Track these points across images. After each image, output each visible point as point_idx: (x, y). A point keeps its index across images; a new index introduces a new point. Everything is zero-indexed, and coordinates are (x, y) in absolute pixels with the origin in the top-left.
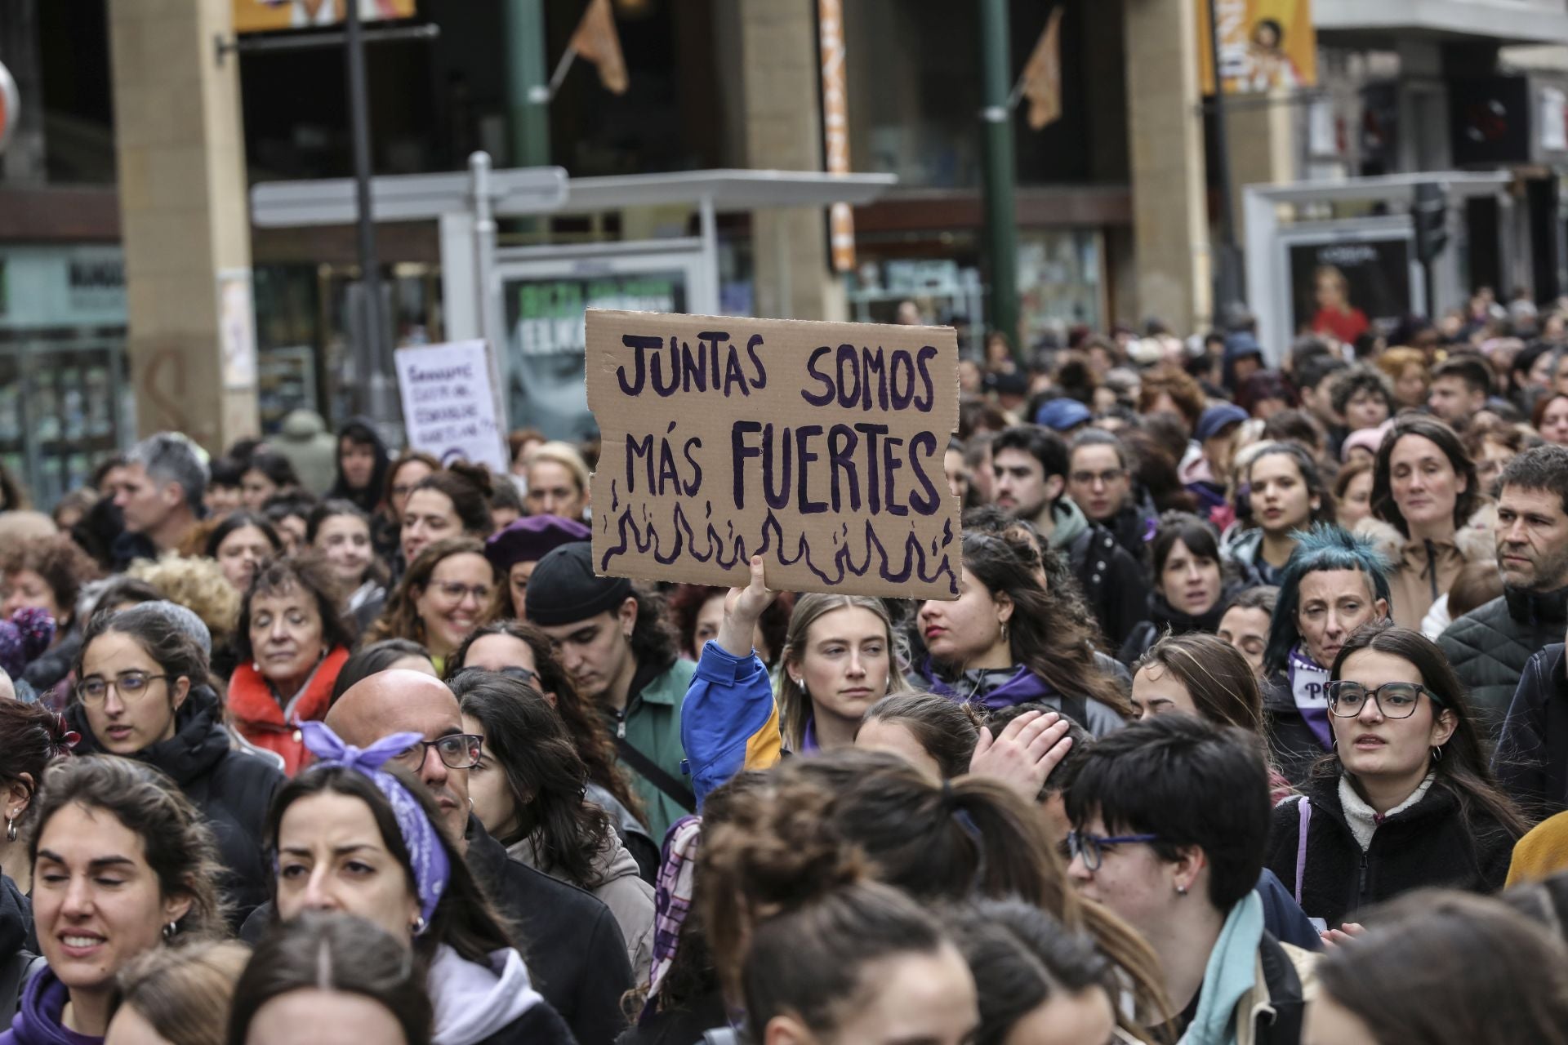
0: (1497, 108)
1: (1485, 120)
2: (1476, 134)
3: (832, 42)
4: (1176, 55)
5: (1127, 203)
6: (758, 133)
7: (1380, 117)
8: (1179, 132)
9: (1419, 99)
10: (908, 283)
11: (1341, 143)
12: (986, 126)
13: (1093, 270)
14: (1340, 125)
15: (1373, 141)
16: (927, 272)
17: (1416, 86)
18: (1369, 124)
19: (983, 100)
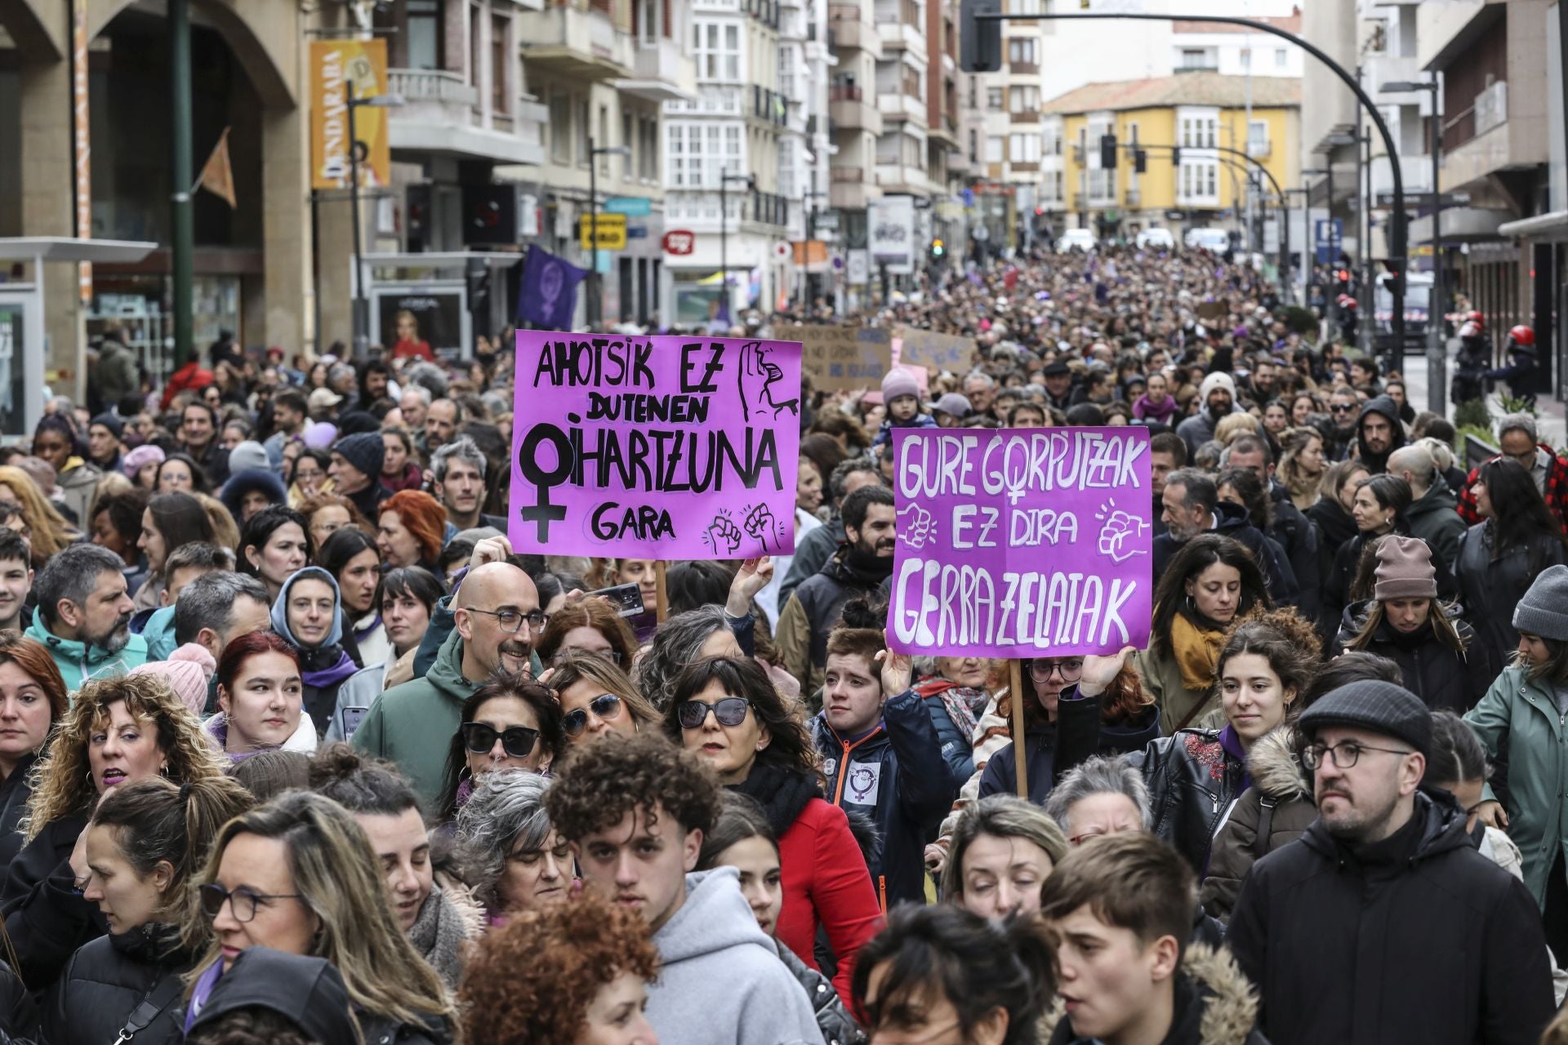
0: (494, 206)
1: (486, 213)
2: (480, 223)
3: (83, 144)
4: (298, 161)
5: (260, 259)
6: (30, 206)
7: (420, 208)
8: (298, 214)
9: (444, 196)
10: (113, 309)
11: (397, 225)
12: (175, 205)
13: (232, 304)
14: (396, 213)
15: (416, 224)
16: (125, 302)
17: (442, 189)
18: (413, 213)
19: (173, 188)
